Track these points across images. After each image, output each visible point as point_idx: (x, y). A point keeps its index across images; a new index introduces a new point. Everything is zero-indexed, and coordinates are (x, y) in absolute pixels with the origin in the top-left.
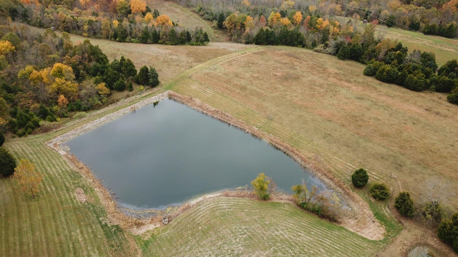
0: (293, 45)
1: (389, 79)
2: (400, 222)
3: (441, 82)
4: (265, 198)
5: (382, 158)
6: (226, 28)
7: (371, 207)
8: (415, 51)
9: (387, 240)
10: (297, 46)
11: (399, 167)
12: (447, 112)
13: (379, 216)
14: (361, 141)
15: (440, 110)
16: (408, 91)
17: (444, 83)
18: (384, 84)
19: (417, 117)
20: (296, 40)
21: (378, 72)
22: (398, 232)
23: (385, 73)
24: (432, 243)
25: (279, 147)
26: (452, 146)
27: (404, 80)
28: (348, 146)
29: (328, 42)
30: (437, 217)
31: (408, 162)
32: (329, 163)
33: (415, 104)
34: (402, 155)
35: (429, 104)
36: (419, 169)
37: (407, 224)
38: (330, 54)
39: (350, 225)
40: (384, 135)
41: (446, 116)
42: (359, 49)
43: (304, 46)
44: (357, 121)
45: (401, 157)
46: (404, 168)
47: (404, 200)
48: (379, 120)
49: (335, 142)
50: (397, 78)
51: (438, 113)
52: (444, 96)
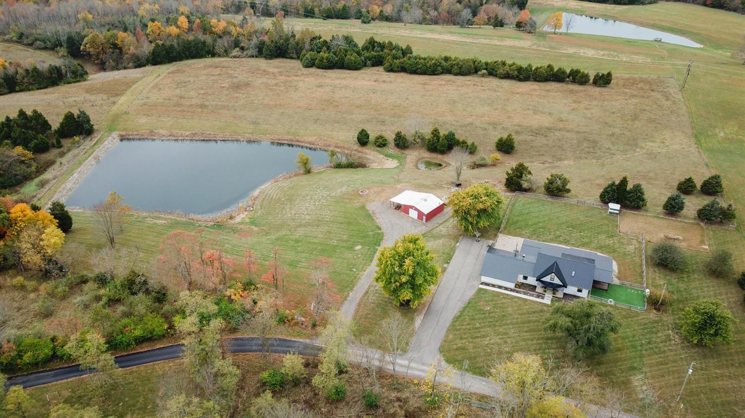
0: (201, 57)
1: (330, 65)
2: (403, 153)
3: (372, 58)
4: (308, 172)
5: (368, 121)
6: (89, 54)
7: (380, 153)
8: (333, 36)
9: (402, 164)
10: (206, 57)
11: (383, 122)
12: (390, 79)
13: (388, 156)
14: (345, 115)
15: (384, 79)
16: (351, 71)
17: (375, 58)
18: (328, 71)
19: (373, 88)
20: (202, 49)
21: (317, 61)
22: (405, 158)
23: (325, 60)
24: (426, 156)
25: (283, 142)
26: (407, 99)
27: (343, 63)
28: (338, 122)
29: (242, 45)
30: (423, 139)
31: (387, 118)
32: (333, 138)
33: (363, 79)
34: (380, 115)
35: (374, 77)
36: (396, 119)
37: (407, 152)
38: (252, 56)
39: (375, 165)
40: (359, 107)
41: (390, 82)
42: (283, 45)
43: (214, 55)
44: (332, 103)
45: (380, 116)
46: (386, 123)
47: (400, 137)
48: (347, 97)
49: (326, 123)
50: (336, 63)
51: (384, 82)
52: (381, 69)
